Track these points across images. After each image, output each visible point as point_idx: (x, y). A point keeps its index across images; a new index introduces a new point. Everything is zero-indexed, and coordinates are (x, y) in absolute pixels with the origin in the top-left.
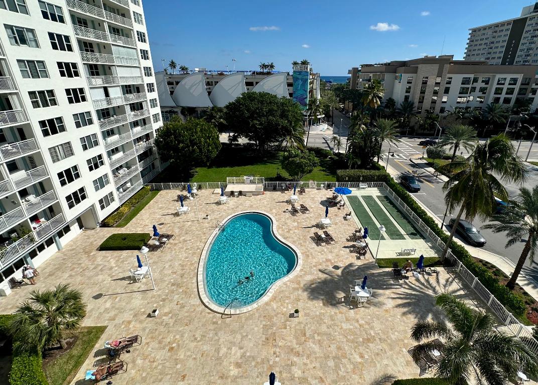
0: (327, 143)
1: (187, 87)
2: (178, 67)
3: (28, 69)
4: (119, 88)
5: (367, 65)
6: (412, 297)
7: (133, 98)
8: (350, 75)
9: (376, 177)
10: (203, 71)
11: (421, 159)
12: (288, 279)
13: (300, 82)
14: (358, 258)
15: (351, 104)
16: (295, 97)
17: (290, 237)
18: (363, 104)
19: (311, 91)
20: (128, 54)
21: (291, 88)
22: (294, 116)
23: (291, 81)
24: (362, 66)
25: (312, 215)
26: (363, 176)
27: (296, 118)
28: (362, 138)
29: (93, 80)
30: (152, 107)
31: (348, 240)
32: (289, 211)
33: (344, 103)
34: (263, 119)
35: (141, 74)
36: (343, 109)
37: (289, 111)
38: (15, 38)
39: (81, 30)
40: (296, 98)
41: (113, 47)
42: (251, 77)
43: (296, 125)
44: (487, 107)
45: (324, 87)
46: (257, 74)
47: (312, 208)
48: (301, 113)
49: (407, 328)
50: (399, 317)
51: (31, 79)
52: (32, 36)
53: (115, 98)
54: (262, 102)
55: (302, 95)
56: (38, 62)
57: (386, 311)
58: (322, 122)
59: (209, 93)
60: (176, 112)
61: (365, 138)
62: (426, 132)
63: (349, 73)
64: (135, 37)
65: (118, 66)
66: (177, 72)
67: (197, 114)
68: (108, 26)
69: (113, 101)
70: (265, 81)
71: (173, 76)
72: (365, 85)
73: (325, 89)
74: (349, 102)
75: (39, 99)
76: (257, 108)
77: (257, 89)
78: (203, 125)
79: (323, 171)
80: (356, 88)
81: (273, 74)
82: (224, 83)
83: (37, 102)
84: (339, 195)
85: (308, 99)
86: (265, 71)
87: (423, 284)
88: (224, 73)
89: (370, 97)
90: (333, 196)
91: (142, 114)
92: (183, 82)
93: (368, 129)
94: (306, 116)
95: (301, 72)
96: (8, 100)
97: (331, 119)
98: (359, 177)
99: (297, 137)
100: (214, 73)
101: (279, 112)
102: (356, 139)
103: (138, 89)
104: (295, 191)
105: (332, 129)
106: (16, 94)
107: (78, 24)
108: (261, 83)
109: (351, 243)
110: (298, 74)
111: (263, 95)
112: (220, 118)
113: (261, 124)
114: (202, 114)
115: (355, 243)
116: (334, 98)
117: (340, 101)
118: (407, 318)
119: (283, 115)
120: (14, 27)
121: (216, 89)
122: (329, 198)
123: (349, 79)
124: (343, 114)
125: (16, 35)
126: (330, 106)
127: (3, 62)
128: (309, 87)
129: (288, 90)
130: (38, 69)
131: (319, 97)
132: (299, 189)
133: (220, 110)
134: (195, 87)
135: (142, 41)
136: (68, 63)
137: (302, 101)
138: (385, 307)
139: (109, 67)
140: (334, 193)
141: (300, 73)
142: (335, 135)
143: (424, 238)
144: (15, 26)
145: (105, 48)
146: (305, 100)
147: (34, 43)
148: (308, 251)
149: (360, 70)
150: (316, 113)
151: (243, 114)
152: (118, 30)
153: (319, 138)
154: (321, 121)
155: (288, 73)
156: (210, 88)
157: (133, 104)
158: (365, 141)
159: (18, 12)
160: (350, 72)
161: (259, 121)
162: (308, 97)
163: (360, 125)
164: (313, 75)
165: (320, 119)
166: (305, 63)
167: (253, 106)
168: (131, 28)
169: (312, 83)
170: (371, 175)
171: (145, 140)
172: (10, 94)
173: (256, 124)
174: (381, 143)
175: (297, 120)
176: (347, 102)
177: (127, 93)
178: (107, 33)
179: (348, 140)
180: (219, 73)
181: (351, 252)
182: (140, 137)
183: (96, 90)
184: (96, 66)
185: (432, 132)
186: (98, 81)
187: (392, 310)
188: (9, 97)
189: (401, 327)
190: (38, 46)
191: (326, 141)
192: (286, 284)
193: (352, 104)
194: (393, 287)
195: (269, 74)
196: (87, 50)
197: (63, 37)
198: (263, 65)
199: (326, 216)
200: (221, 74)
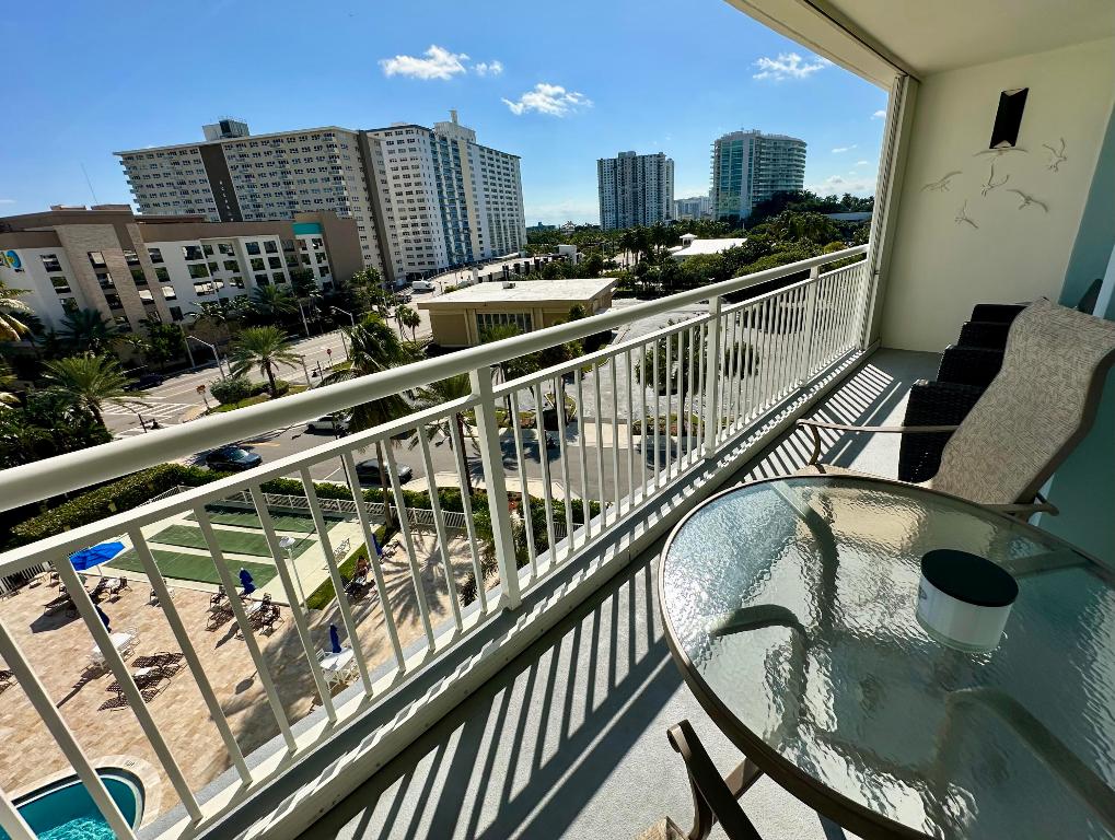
6: (401, 596)
11: (207, 413)
14: (270, 633)
26: (114, 499)
31: (212, 629)
44: (256, 294)
50: (412, 633)
62: (168, 363)
87: (398, 572)
98: (103, 508)
109: (226, 628)
115: (234, 619)
143: (341, 520)
170: (136, 488)
181: (243, 637)
185: (183, 360)
194: (366, 612)
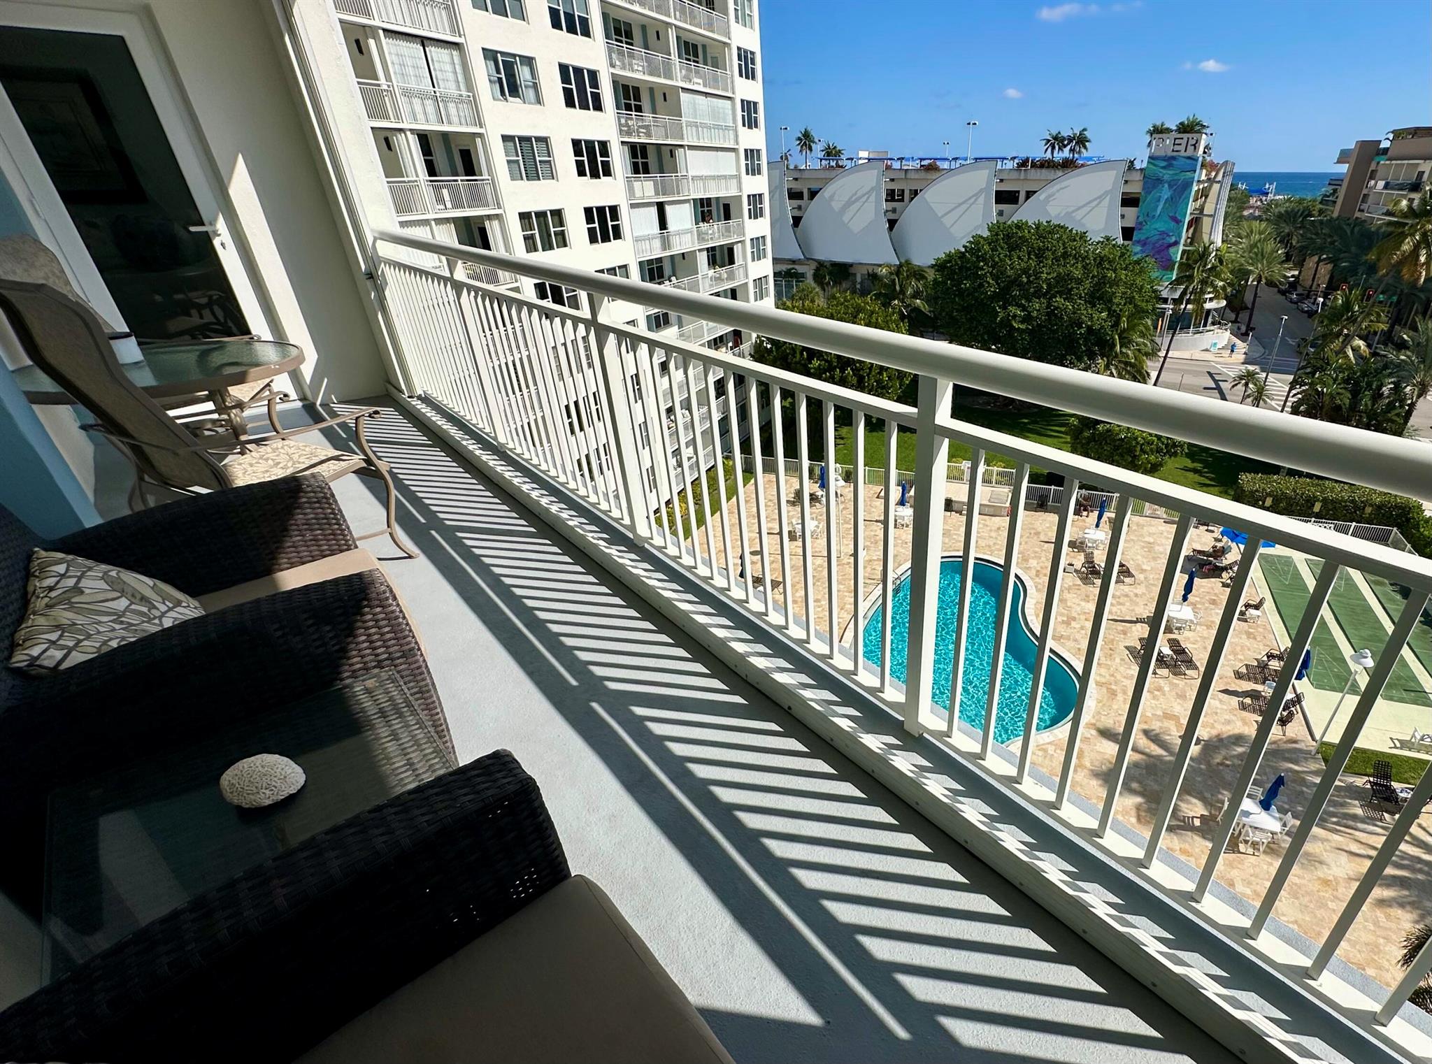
0: (1219, 389)
1: (836, 205)
2: (818, 149)
3: (520, 158)
4: (687, 205)
5: (1416, 132)
6: (1419, 866)
7: (716, 234)
8: (1344, 168)
9: (1368, 510)
10: (882, 160)
12: (1052, 739)
13: (1166, 193)
15: (1325, 270)
16: (1138, 242)
17: (1068, 638)
18: (1372, 269)
19: (1196, 222)
20: (715, 113)
21: (1131, 212)
22: (1131, 300)
23: (1135, 188)
24: (1398, 134)
25: (1140, 590)
26: (1325, 501)
27: (1136, 306)
28: (1346, 381)
29: (637, 185)
30: (753, 260)
31: (1239, 675)
32: (1076, 571)
33: (1300, 265)
34: (1037, 305)
35: (738, 169)
36: (1293, 286)
37: (1116, 283)
38: (500, 80)
39: (621, 53)
40: (1144, 243)
41: (684, 97)
42: (1015, 175)
43: (1132, 327)
45: (1242, 209)
46: (1034, 165)
47: (1143, 571)
48: (1155, 291)
49: (1381, 941)
51: (525, 183)
52: (528, 77)
53: (679, 233)
54: (1040, 255)
55: (1164, 234)
56: (538, 139)
57: (1326, 882)
58: (1213, 324)
59: (892, 223)
60: (803, 275)
61: (1357, 383)
63: (1339, 162)
64: (731, 66)
65: (691, 147)
66: (813, 161)
67: (854, 283)
68: (677, 37)
69: (675, 241)
70: (1057, 187)
71: (806, 175)
72: (1397, 203)
73: (1242, 217)
74: (1320, 260)
75: (537, 231)
76: (1025, 271)
77: (1027, 213)
78: (872, 312)
79: (1195, 471)
80: (1358, 214)
81: (1083, 165)
82: (937, 195)
83: (532, 236)
84: (1234, 545)
85: (1181, 248)
86: (1060, 156)
88: (938, 163)
89: (1407, 246)
90: (1214, 547)
91: (731, 277)
92: (826, 193)
93: (1374, 354)
94: (1165, 301)
95: (1173, 158)
96: (483, 232)
97: (1244, 316)
98: (1310, 502)
99: (1126, 364)
100: (911, 165)
101: (1088, 284)
102: (1324, 384)
103: (726, 210)
104: (1100, 517)
105: (1242, 346)
106: (497, 217)
107: (614, 37)
108: (1041, 196)
109: (1248, 685)
110: (1163, 164)
111: (1047, 232)
112: (916, 295)
113: (1027, 319)
114: (868, 283)
115: (1259, 687)
116: (1270, 246)
117: (1288, 258)
118: (1388, 917)
119: (1098, 296)
120: (499, 55)
121: (911, 213)
122: (1200, 552)
123: (1335, 181)
124: (1291, 301)
125: (503, 76)
126: (1249, 273)
127: (478, 140)
128: (1191, 206)
129: (1123, 216)
130: (538, 159)
131: (1218, 242)
132: (1113, 515)
133: (918, 274)
134: (858, 204)
135: (747, 77)
136: (593, 142)
137: (1161, 251)
138: (1322, 872)
139: (671, 151)
140: (1217, 540)
141: (1170, 160)
142: (1251, 368)
144: (501, 53)
145: (666, 100)
146: (1172, 250)
147: (530, 94)
148: (1116, 683)
149: (1386, 151)
150: (1203, 292)
151: (981, 285)
152: (695, 47)
153: (1196, 374)
154: (1210, 320)
155: (1132, 162)
156: (894, 211)
157: (713, 249)
158: (1356, 393)
159: (507, 16)
160: (1343, 157)
161: (1024, 308)
162: (1182, 241)
163: (1348, 338)
164: (1213, 167)
165: (1209, 311)
166: (1190, 128)
167: (1015, 264)
168: (726, 40)
169: (1205, 194)
170: (1353, 501)
171: (730, 344)
172: (489, 217)
173: (1015, 316)
174: (1412, 406)
175: (1140, 313)
176: (1311, 263)
177: (703, 220)
178: (672, 57)
179: (1293, 385)
180: (924, 163)
181: (1243, 707)
182: (721, 337)
183: (642, 210)
184: (644, 147)
186: (646, 188)
187: (1342, 884)
188: (487, 224)
189: (1363, 934)
190: (539, 101)
191: (1216, 382)
192: (1045, 751)
193: (1330, 267)
194: (1360, 825)
195: (1068, 165)
196: (628, 108)
197: (585, 72)
198: (1056, 138)
199: (1185, 598)
200: (931, 168)
